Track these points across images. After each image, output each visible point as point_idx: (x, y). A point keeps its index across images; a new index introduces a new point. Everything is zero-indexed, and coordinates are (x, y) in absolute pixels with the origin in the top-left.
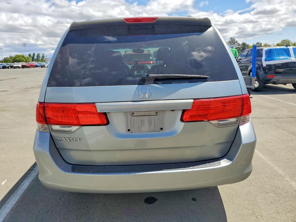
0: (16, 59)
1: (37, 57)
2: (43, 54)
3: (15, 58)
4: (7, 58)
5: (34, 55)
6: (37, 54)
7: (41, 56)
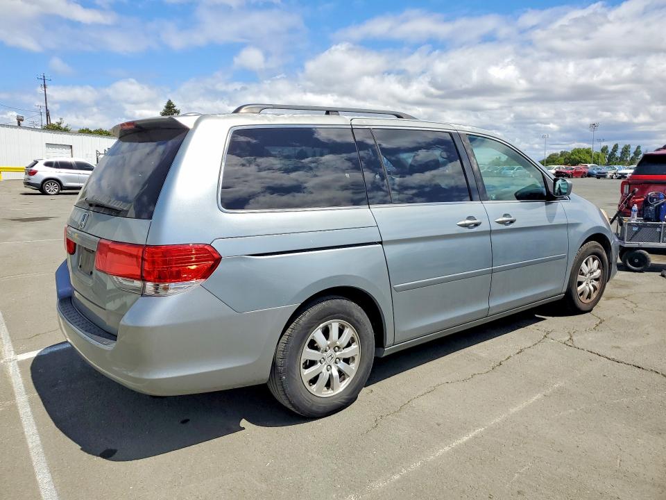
0: (572, 157)
1: (622, 153)
2: (639, 147)
3: (572, 154)
4: (555, 155)
5: (616, 147)
6: (622, 147)
7: (633, 149)
